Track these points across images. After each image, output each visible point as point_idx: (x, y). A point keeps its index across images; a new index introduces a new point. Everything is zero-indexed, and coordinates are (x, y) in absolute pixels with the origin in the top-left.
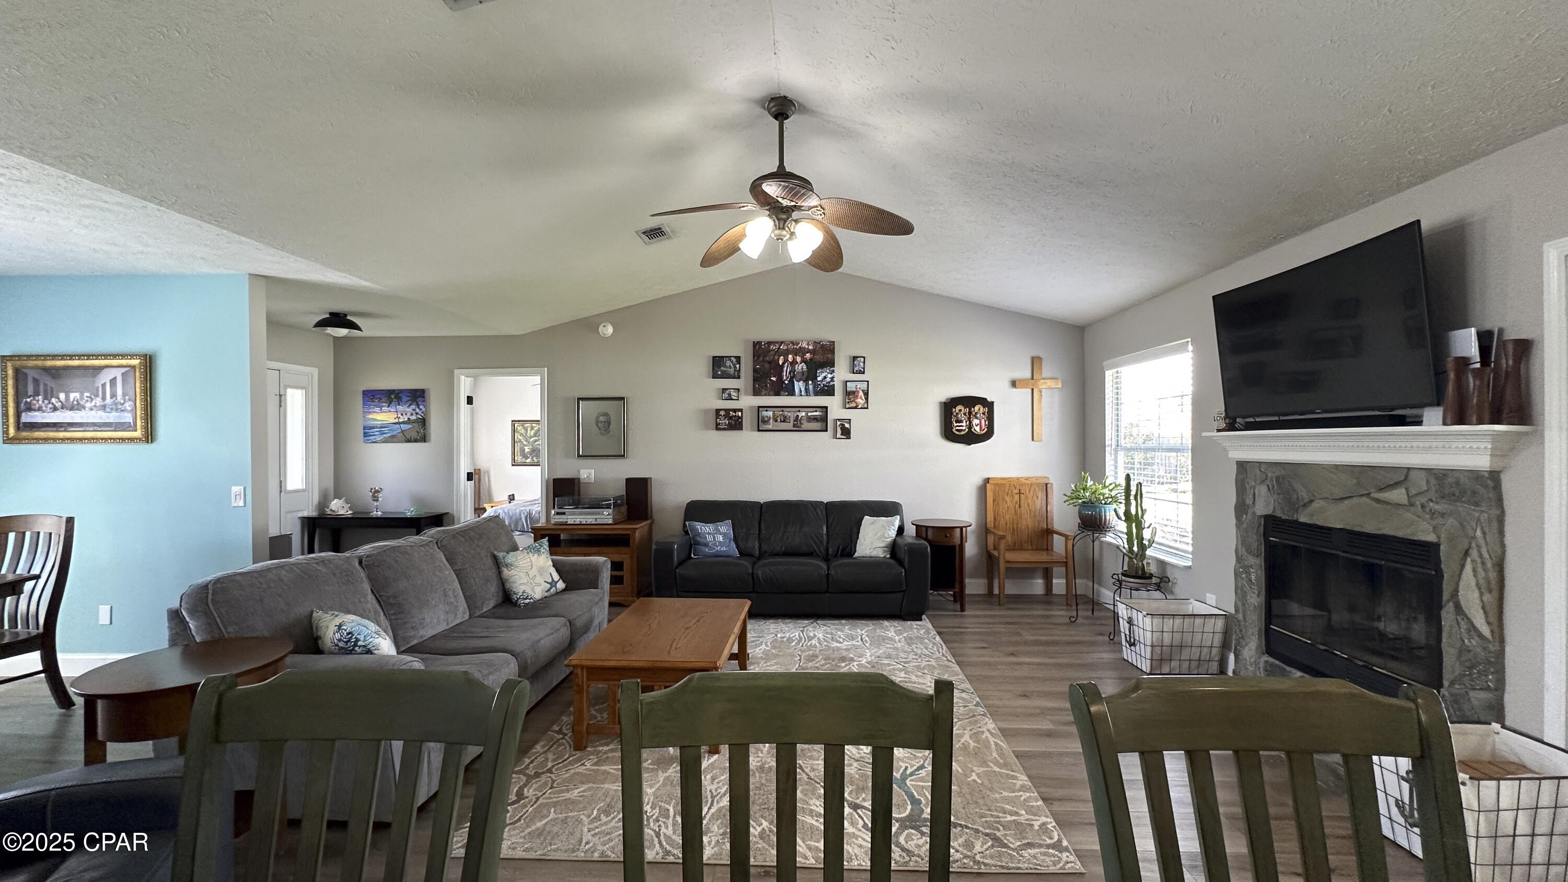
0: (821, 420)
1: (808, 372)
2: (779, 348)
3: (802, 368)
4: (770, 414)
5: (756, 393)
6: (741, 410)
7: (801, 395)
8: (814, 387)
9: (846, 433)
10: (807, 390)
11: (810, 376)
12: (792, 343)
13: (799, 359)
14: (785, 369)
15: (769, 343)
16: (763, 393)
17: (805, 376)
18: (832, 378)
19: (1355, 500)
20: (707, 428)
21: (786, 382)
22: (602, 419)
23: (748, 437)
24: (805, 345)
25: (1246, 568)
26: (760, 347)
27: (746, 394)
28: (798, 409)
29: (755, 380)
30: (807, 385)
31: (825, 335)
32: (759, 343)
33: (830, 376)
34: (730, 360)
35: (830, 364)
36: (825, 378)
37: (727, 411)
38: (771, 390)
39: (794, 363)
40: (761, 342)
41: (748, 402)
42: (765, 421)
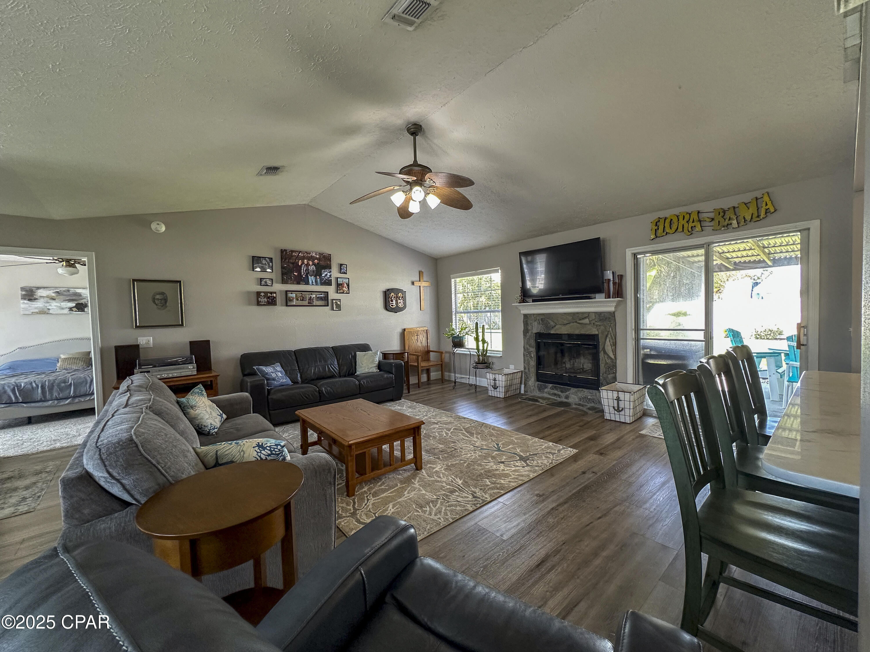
0: (325, 299)
1: (316, 270)
2: (298, 255)
3: (313, 269)
4: (294, 295)
5: (284, 282)
6: (275, 293)
7: (313, 285)
8: (320, 280)
9: (339, 307)
10: (316, 281)
11: (318, 273)
12: (306, 252)
13: (311, 263)
14: (303, 268)
15: (292, 251)
16: (290, 282)
17: (315, 274)
18: (330, 275)
19: (572, 324)
20: (250, 304)
21: (304, 276)
22: (158, 297)
23: (280, 309)
24: (314, 255)
25: (530, 353)
26: (286, 253)
27: (277, 282)
28: (311, 293)
29: (283, 274)
30: (316, 279)
31: (326, 251)
32: (285, 250)
33: (329, 274)
34: (265, 260)
35: (328, 267)
36: (326, 275)
37: (266, 293)
38: (294, 280)
39: (308, 265)
40: (287, 250)
41: (278, 287)
42: (291, 300)
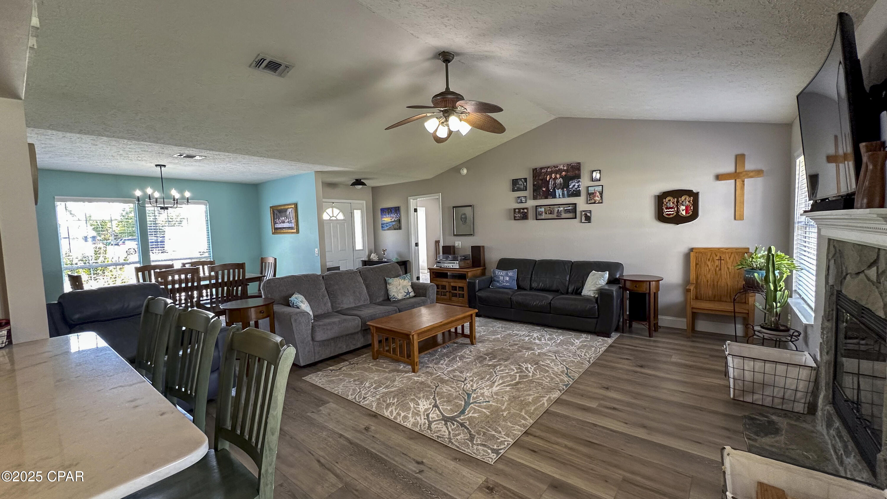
0: (573, 210)
1: (563, 183)
2: (547, 171)
3: (560, 181)
4: (543, 210)
5: (535, 198)
6: (527, 208)
7: (560, 198)
8: (567, 192)
9: (588, 219)
10: (563, 194)
11: (565, 186)
12: (554, 167)
13: (558, 176)
14: (550, 183)
15: (541, 169)
16: (539, 198)
17: (562, 186)
18: (579, 186)
21: (551, 190)
22: (463, 216)
23: (531, 223)
24: (562, 167)
26: (536, 171)
27: (530, 199)
28: (559, 206)
29: (534, 191)
30: (563, 191)
31: (573, 159)
32: (536, 169)
33: (577, 184)
34: (521, 180)
35: (577, 177)
36: (574, 186)
37: (519, 209)
38: (543, 195)
39: (556, 178)
40: (537, 169)
41: (531, 203)
42: (541, 215)
